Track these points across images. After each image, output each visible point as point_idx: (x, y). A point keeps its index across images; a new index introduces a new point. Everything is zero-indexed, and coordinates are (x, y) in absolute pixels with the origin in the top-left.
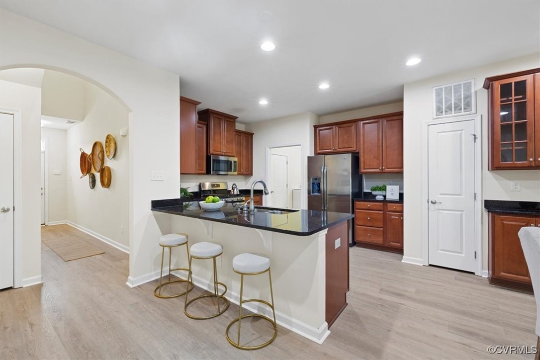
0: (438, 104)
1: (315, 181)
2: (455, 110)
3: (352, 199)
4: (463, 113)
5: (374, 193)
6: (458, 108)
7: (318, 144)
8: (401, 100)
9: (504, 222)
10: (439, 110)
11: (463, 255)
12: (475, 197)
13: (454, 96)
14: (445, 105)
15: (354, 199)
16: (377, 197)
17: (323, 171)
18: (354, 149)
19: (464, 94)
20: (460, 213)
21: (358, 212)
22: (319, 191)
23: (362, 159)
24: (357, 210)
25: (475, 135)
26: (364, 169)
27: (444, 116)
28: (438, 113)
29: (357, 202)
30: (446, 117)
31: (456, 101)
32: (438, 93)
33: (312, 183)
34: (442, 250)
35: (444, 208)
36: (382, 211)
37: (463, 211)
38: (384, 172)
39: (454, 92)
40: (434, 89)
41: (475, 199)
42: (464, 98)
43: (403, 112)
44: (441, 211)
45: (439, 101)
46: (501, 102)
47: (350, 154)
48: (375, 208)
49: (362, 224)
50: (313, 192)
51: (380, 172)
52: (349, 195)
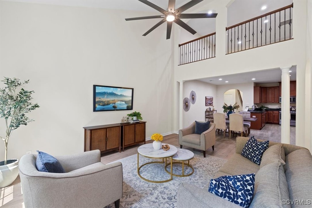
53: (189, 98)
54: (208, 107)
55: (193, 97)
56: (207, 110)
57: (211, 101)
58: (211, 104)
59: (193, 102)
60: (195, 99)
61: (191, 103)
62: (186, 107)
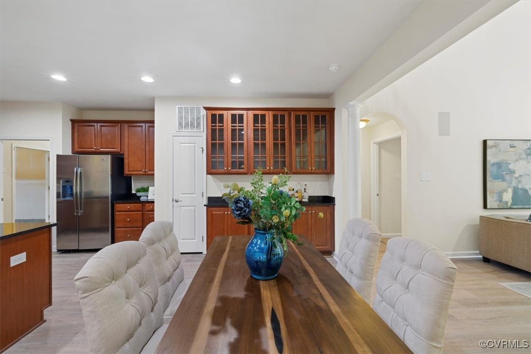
0: (180, 120)
1: (66, 184)
2: (191, 127)
3: (111, 202)
4: (190, 130)
5: (139, 194)
6: (192, 125)
7: (76, 141)
8: (153, 110)
9: (213, 213)
10: (180, 124)
11: (195, 240)
12: (203, 195)
13: (191, 116)
14: (185, 121)
15: (114, 202)
16: (141, 198)
17: (77, 172)
18: (118, 150)
19: (197, 115)
20: (193, 208)
21: (118, 214)
22: (72, 195)
23: (126, 161)
24: (117, 213)
25: (203, 148)
26: (129, 171)
27: (184, 130)
28: (180, 128)
29: (117, 205)
30: (186, 132)
31: (192, 120)
32: (180, 112)
33: (63, 186)
34: (183, 239)
35: (184, 205)
36: (141, 211)
37: (195, 206)
38: (147, 175)
39: (191, 113)
40: (177, 106)
41: (203, 196)
42: (197, 118)
43: (154, 121)
44: (182, 208)
45: (180, 118)
46: (212, 126)
47: (110, 156)
48: (135, 209)
49: (122, 226)
50: (64, 196)
51: (144, 175)
52: (108, 197)
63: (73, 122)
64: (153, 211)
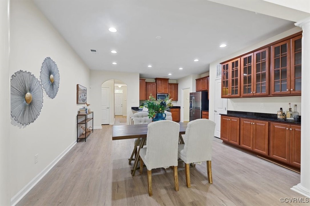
3: (201, 110)
7: (197, 87)
9: (223, 119)
12: (225, 109)
14: (219, 72)
17: (193, 99)
18: (206, 89)
27: (219, 76)
29: (203, 112)
40: (216, 65)
43: (209, 76)
46: (223, 72)
47: (201, 92)
53: (37, 76)
54: (81, 106)
55: (52, 76)
56: (79, 112)
57: (85, 96)
58: (84, 101)
59: (52, 93)
60: (56, 84)
61: (44, 93)
62: (25, 107)
63: (196, 80)
64: (208, 115)
